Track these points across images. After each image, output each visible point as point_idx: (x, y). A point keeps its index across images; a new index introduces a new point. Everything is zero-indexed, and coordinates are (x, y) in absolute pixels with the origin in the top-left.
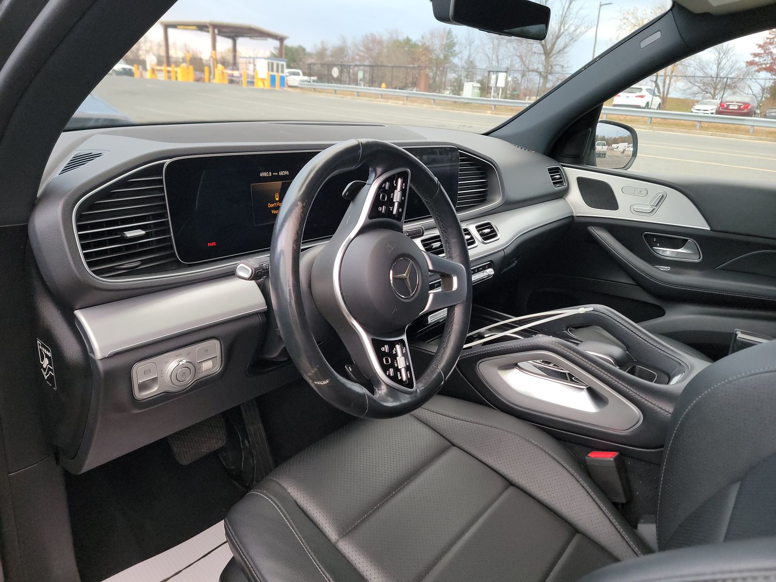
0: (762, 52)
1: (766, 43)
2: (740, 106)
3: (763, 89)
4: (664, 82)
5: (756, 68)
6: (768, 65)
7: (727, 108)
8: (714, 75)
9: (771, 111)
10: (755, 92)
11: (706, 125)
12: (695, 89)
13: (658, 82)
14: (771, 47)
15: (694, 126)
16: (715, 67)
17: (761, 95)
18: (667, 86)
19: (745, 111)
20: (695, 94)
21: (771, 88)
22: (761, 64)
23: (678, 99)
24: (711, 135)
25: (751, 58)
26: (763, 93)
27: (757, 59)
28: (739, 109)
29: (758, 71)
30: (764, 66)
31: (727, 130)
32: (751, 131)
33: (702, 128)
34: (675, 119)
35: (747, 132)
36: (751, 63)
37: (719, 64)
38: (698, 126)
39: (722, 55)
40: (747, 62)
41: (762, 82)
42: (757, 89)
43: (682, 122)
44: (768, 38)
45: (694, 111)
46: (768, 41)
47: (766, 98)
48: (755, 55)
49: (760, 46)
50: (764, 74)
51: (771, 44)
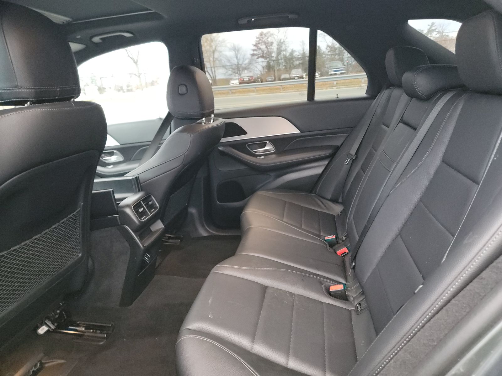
0: (256, 48)
1: (256, 44)
2: (249, 78)
3: (263, 67)
4: (212, 71)
5: (256, 57)
6: (261, 55)
7: (244, 80)
8: (236, 64)
9: (268, 78)
10: (260, 70)
11: (234, 91)
12: (230, 72)
13: (208, 71)
14: (259, 45)
15: (228, 93)
16: (235, 59)
17: (263, 70)
18: (214, 72)
19: (252, 80)
20: (230, 75)
21: (266, 66)
22: (258, 55)
23: (223, 79)
24: (238, 96)
25: (252, 52)
26: (264, 69)
27: (255, 52)
28: (249, 80)
29: (258, 58)
30: (259, 55)
31: (244, 92)
32: (255, 91)
33: (232, 93)
34: (218, 91)
35: (253, 91)
36: (253, 55)
37: (237, 57)
38: (230, 93)
39: (236, 52)
40: (251, 55)
41: (261, 64)
42: (260, 68)
43: (222, 91)
44: (256, 41)
45: (231, 84)
46: (257, 42)
47: (266, 72)
48: (254, 50)
49: (254, 45)
50: (261, 60)
51: (259, 43)
